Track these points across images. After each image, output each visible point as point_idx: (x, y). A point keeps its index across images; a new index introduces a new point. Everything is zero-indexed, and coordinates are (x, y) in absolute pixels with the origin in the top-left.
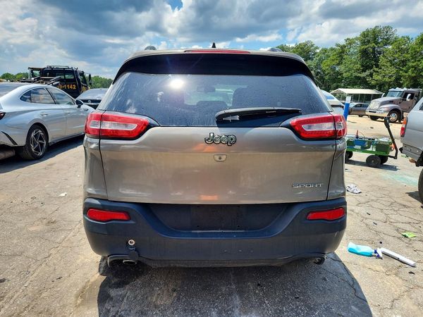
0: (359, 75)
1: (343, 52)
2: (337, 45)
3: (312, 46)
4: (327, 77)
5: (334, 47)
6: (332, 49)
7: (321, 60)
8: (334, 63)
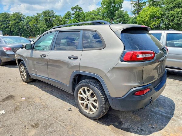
0: (46, 29)
1: (37, 19)
2: (34, 16)
3: (22, 14)
4: (33, 30)
5: (33, 16)
6: (32, 17)
7: (28, 22)
8: (35, 23)
